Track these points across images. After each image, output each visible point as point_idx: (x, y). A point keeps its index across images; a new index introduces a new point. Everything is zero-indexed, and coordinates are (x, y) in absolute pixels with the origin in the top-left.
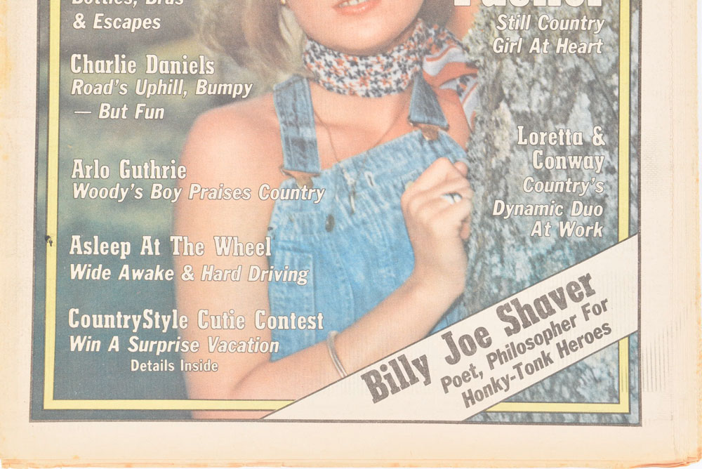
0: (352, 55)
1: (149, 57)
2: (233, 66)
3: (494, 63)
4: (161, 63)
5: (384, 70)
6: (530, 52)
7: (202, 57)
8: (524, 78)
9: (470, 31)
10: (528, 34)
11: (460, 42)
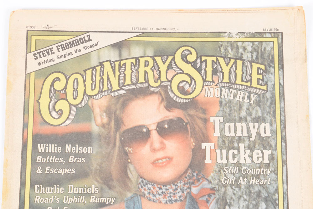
0: (160, 185)
1: (70, 186)
2: (107, 190)
3: (223, 188)
4: (75, 188)
5: (174, 191)
6: (239, 183)
7: (93, 186)
8: (236, 195)
9: (212, 174)
10: (237, 175)
11: (208, 179)
